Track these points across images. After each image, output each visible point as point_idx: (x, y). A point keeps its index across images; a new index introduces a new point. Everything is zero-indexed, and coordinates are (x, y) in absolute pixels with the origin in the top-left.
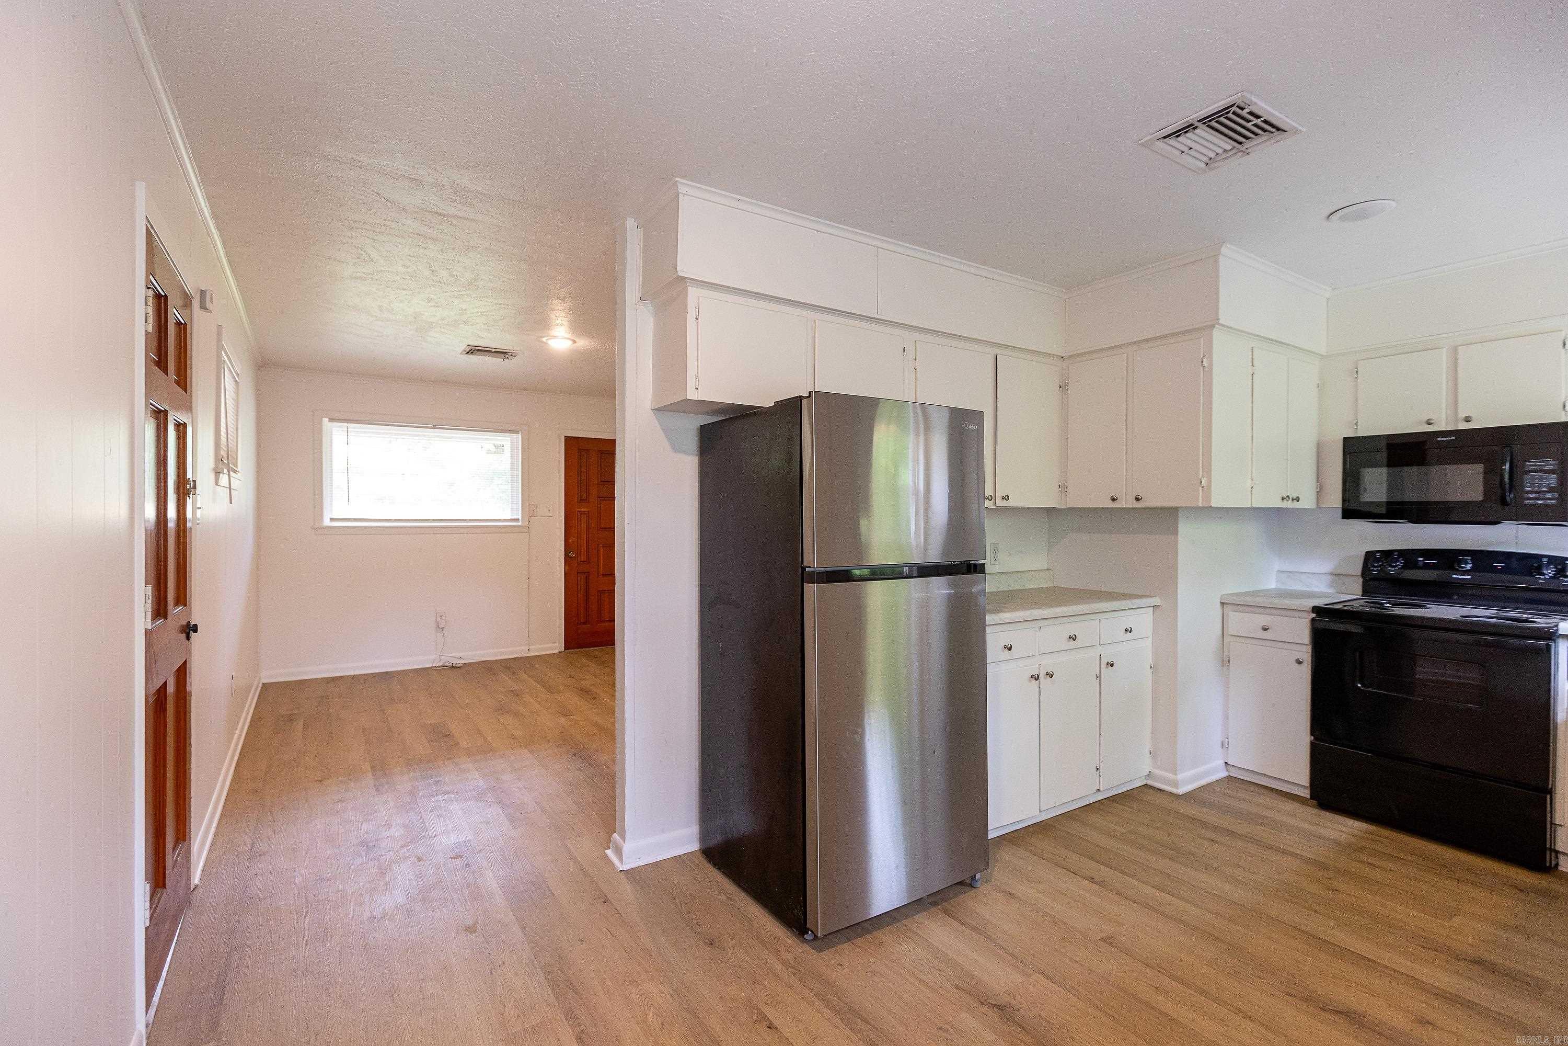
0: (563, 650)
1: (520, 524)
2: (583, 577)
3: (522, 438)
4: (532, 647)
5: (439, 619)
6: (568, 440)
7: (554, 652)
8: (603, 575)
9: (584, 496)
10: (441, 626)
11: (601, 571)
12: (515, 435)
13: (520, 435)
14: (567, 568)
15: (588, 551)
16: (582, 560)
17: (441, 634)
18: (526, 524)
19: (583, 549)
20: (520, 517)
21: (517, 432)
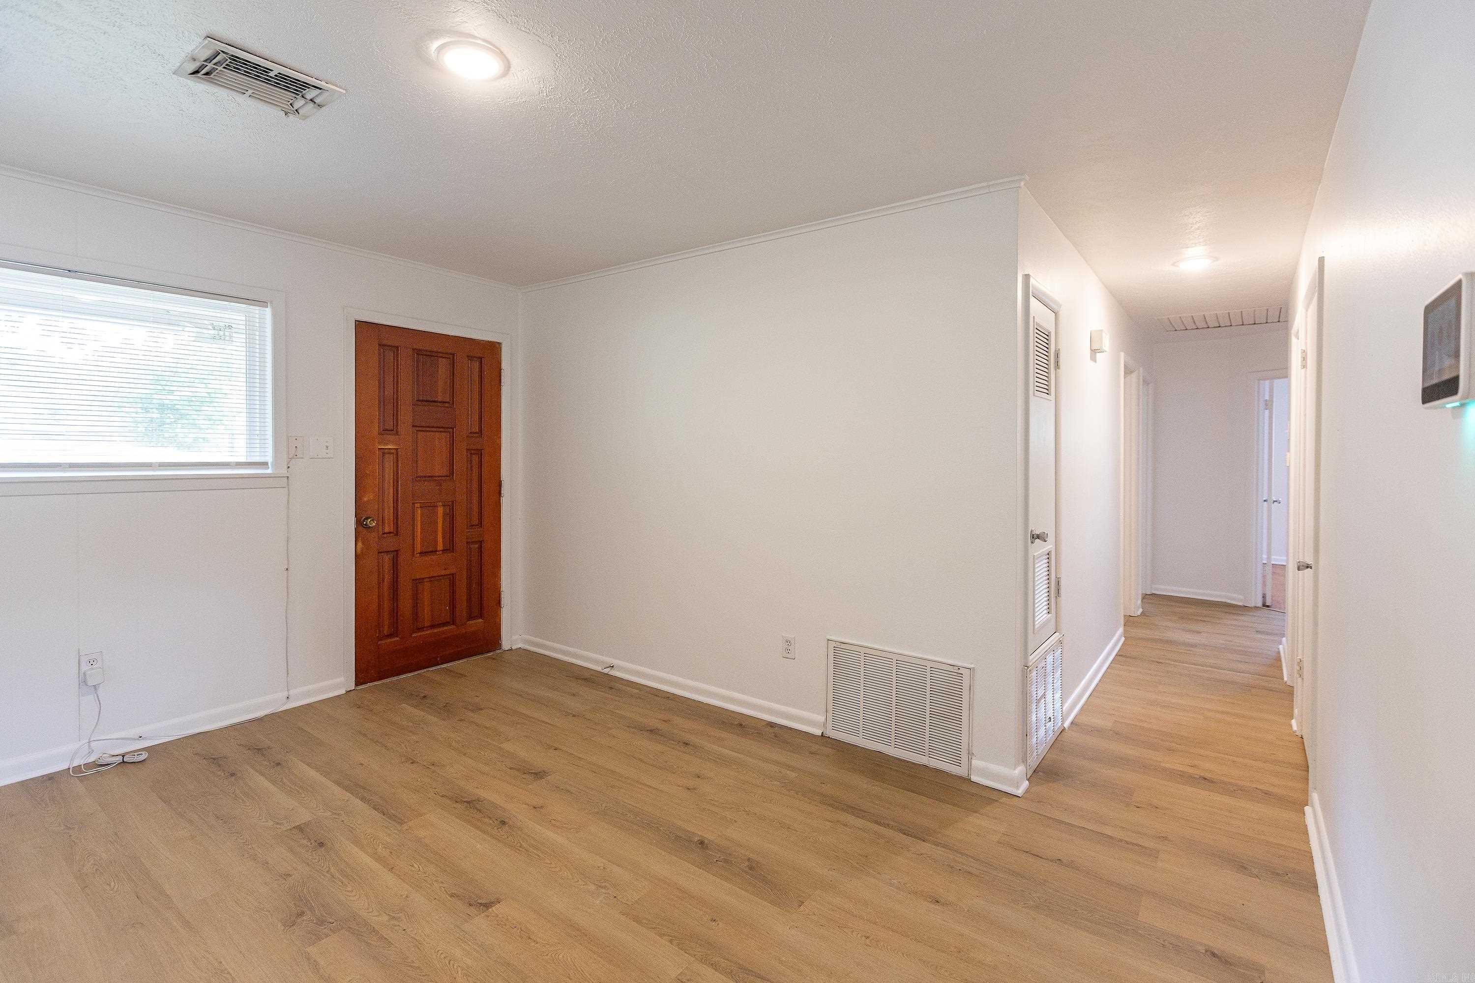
0: (352, 686)
1: (269, 471)
2: (387, 558)
3: (274, 315)
4: (292, 692)
5: (85, 668)
6: (364, 329)
7: (336, 693)
8: (420, 553)
9: (390, 425)
10: (91, 682)
11: (418, 548)
12: (256, 310)
13: (268, 312)
14: (360, 544)
15: (396, 517)
16: (386, 530)
17: (91, 698)
18: (283, 471)
19: (389, 514)
20: (269, 459)
21: (262, 303)
